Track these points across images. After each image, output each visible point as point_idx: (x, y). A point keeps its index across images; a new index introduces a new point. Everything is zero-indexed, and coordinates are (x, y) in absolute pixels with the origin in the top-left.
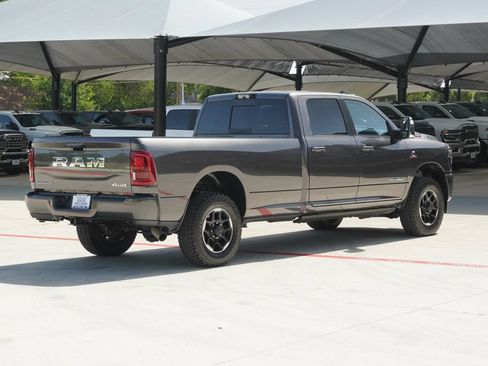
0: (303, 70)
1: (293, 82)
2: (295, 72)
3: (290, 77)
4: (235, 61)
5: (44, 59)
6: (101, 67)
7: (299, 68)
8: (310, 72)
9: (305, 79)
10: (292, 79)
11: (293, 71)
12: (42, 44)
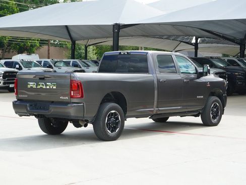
0: (199, 41)
1: (194, 47)
2: (194, 42)
3: (192, 44)
4: (163, 36)
5: (67, 34)
6: (95, 38)
7: (197, 40)
8: (203, 42)
9: (199, 46)
10: (193, 45)
11: (194, 41)
12: (66, 27)
